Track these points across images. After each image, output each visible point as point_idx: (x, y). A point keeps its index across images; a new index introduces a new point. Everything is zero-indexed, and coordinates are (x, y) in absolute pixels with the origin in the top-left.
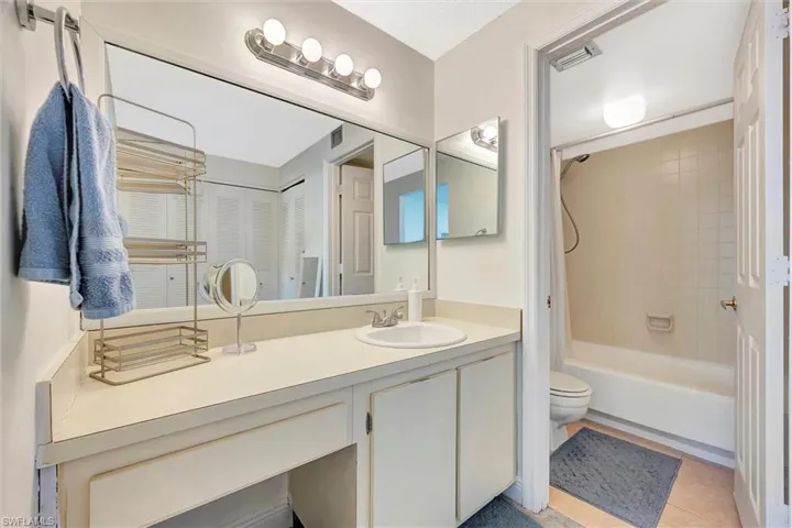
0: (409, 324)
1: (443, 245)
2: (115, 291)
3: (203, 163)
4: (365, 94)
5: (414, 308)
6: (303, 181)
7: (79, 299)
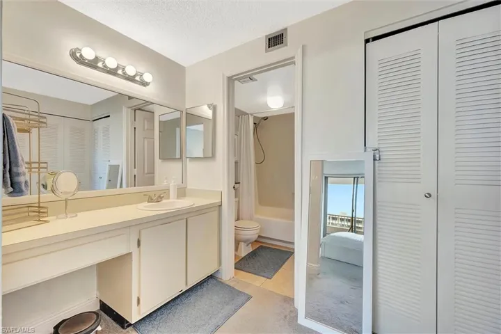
0: (170, 200)
1: (190, 161)
2: (23, 187)
3: (45, 123)
4: (144, 84)
5: (172, 193)
6: (109, 116)
7: (11, 189)
